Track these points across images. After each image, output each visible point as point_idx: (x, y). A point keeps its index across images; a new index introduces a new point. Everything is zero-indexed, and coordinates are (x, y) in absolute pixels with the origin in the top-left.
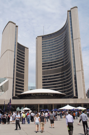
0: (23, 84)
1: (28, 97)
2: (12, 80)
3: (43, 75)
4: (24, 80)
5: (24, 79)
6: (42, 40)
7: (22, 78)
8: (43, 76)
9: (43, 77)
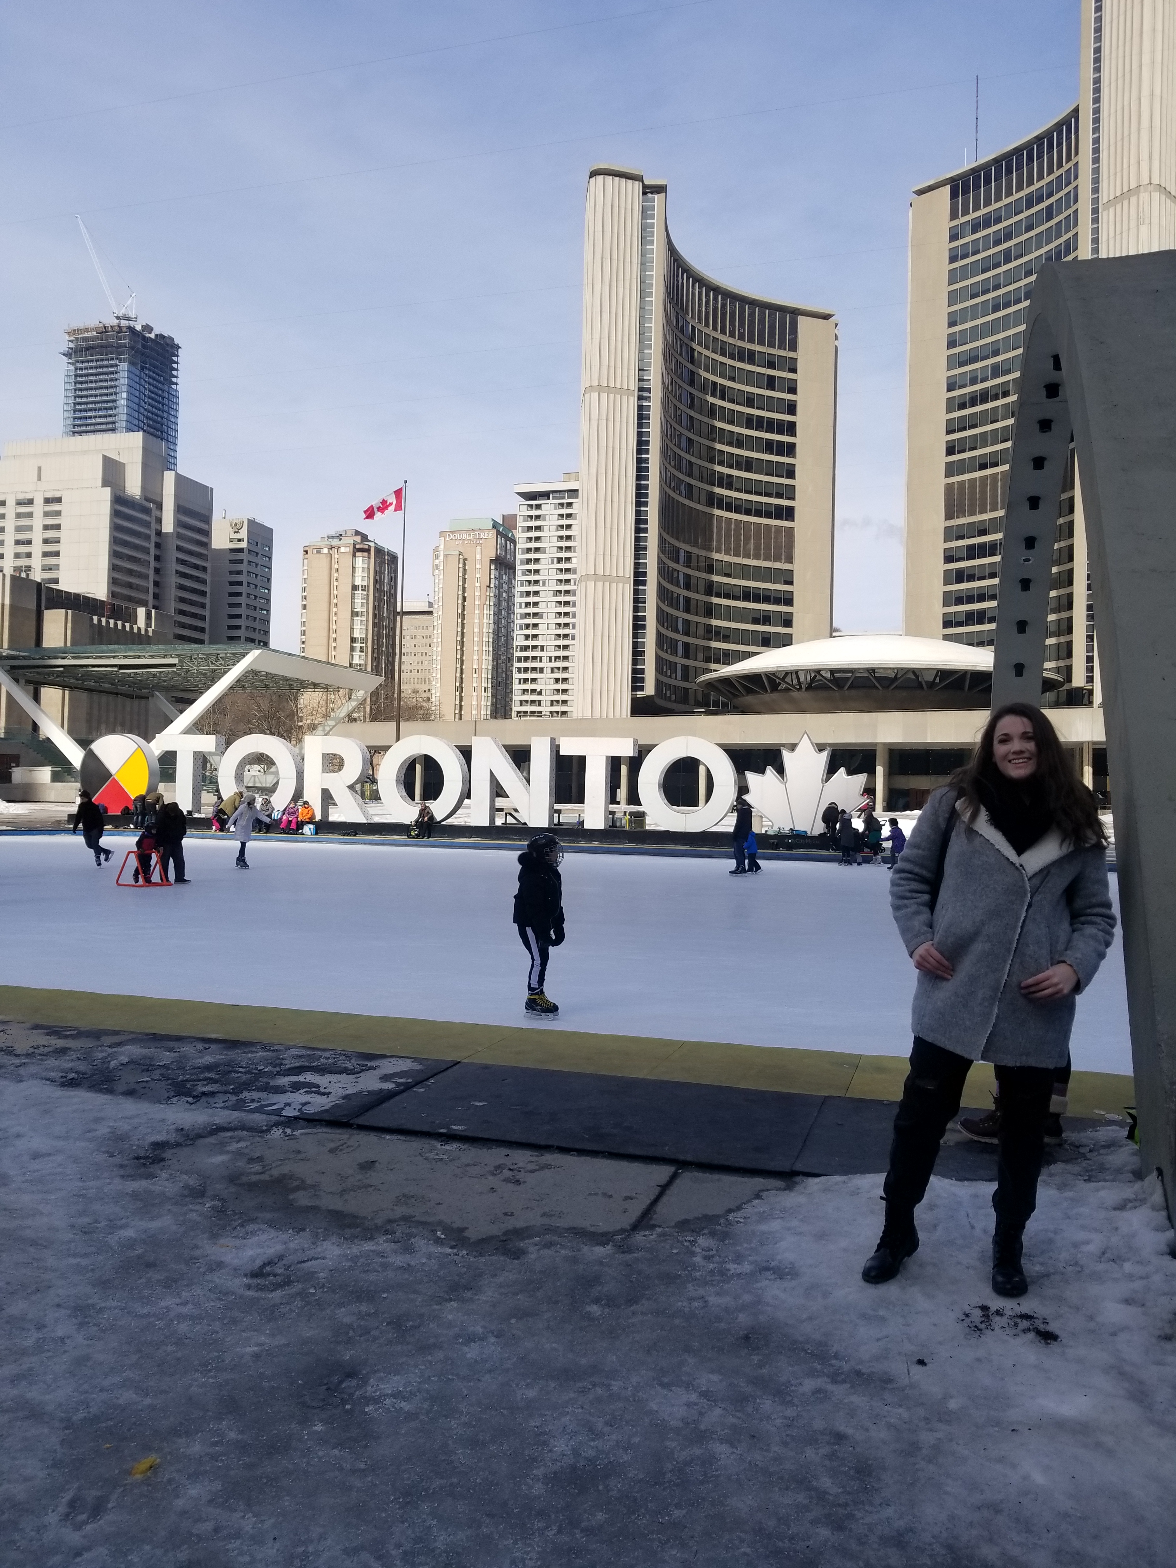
0: (789, 602)
1: (750, 699)
2: (629, 588)
3: (949, 516)
4: (798, 567)
5: (790, 559)
6: (954, 216)
7: (778, 559)
8: (952, 523)
9: (951, 534)
